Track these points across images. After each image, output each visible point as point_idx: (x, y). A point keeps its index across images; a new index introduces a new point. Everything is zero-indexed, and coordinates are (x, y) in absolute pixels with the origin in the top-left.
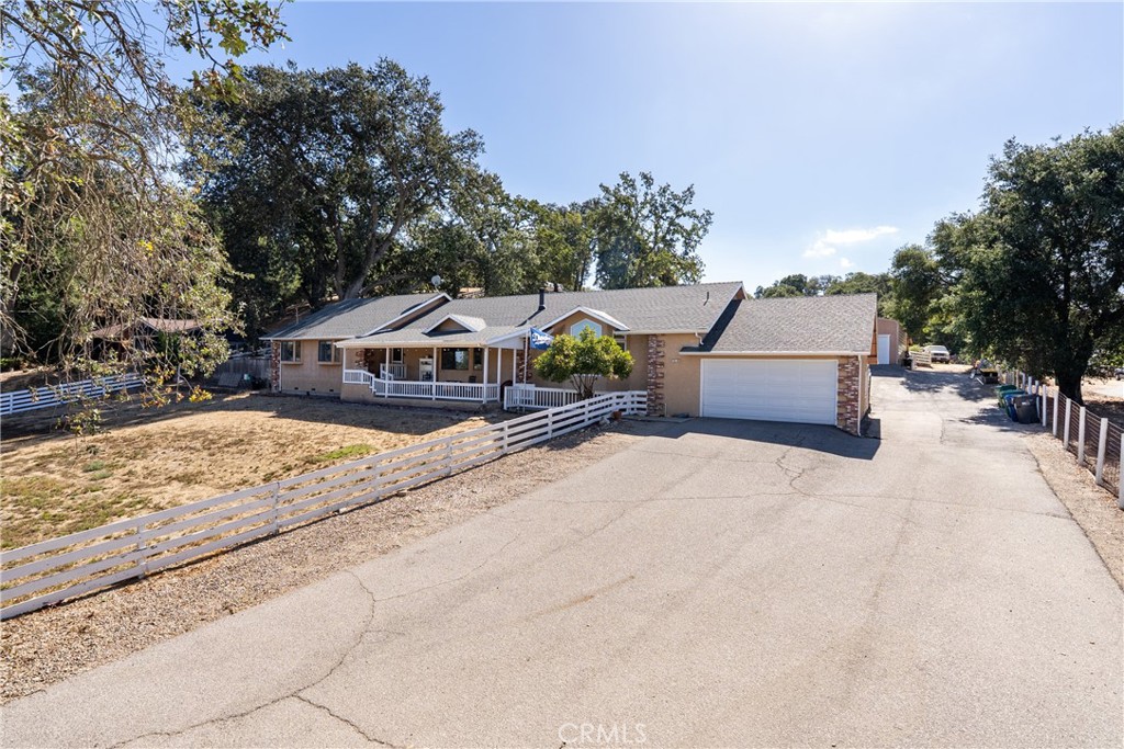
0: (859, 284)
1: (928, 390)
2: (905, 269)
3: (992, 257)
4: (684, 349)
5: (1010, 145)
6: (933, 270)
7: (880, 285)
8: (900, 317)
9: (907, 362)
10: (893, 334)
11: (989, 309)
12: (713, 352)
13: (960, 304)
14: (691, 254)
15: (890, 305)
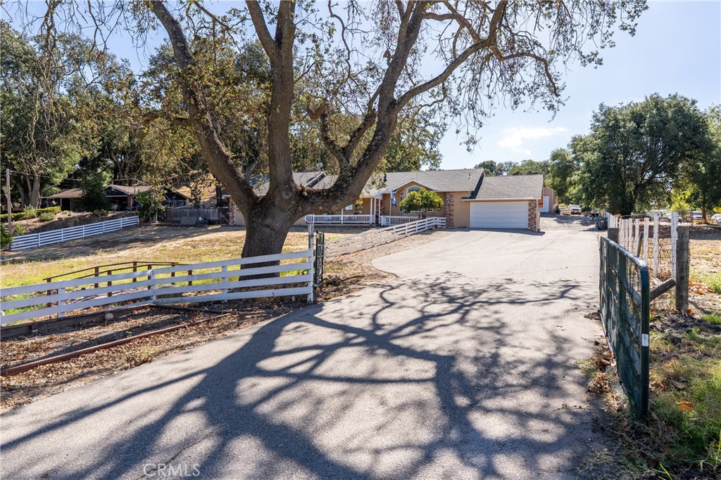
0: (531, 169)
1: (567, 223)
2: (557, 161)
3: (593, 158)
4: (463, 198)
5: (602, 106)
6: (570, 162)
7: (543, 168)
8: (554, 188)
9: (558, 211)
10: (550, 196)
11: (592, 182)
12: (476, 199)
13: (580, 180)
14: (434, 149)
15: (549, 181)
